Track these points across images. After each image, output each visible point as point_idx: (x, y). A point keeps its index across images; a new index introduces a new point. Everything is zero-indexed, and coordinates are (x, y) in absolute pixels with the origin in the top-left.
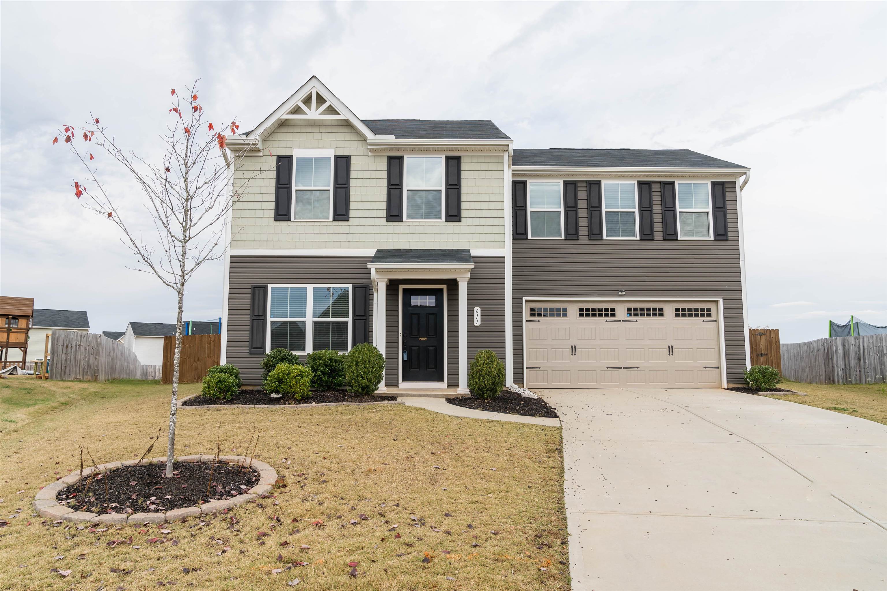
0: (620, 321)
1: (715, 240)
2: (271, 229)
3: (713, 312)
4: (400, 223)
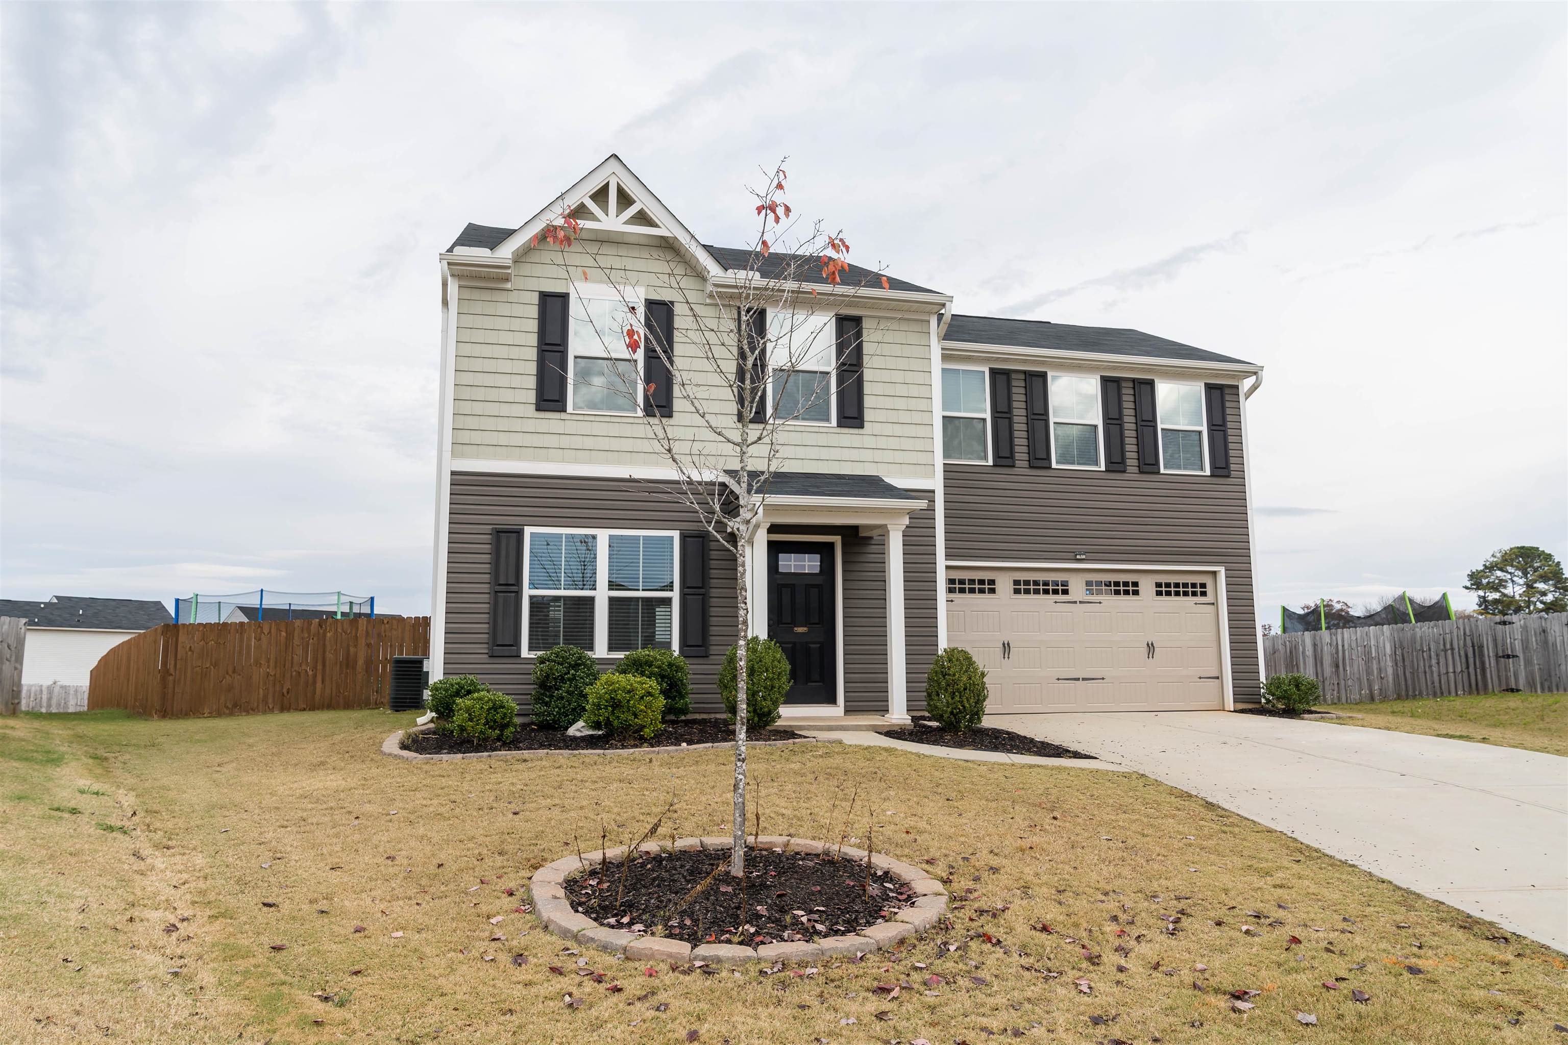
0: (1075, 602)
1: (1212, 476)
2: (530, 425)
3: (1209, 589)
4: (761, 426)
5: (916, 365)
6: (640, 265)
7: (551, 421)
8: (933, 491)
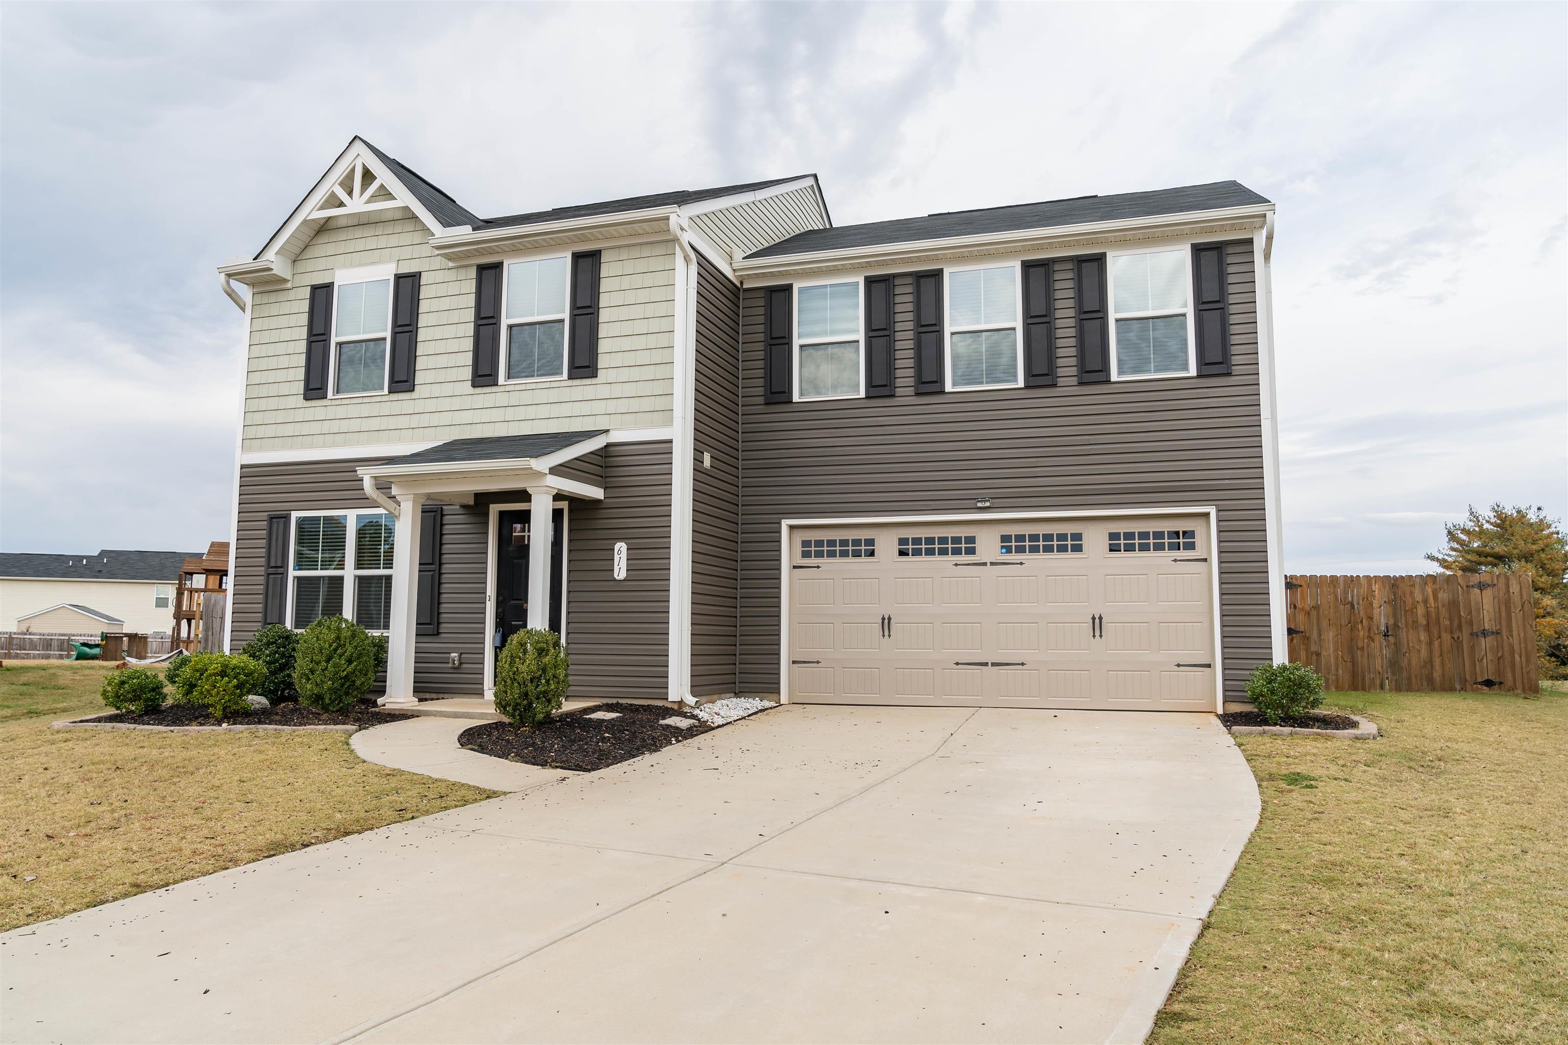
0: (985, 564)
1: (1199, 376)
2: (300, 415)
3: (1199, 540)
4: (494, 389)
5: (658, 294)
6: (393, 240)
7: (317, 409)
8: (670, 441)
